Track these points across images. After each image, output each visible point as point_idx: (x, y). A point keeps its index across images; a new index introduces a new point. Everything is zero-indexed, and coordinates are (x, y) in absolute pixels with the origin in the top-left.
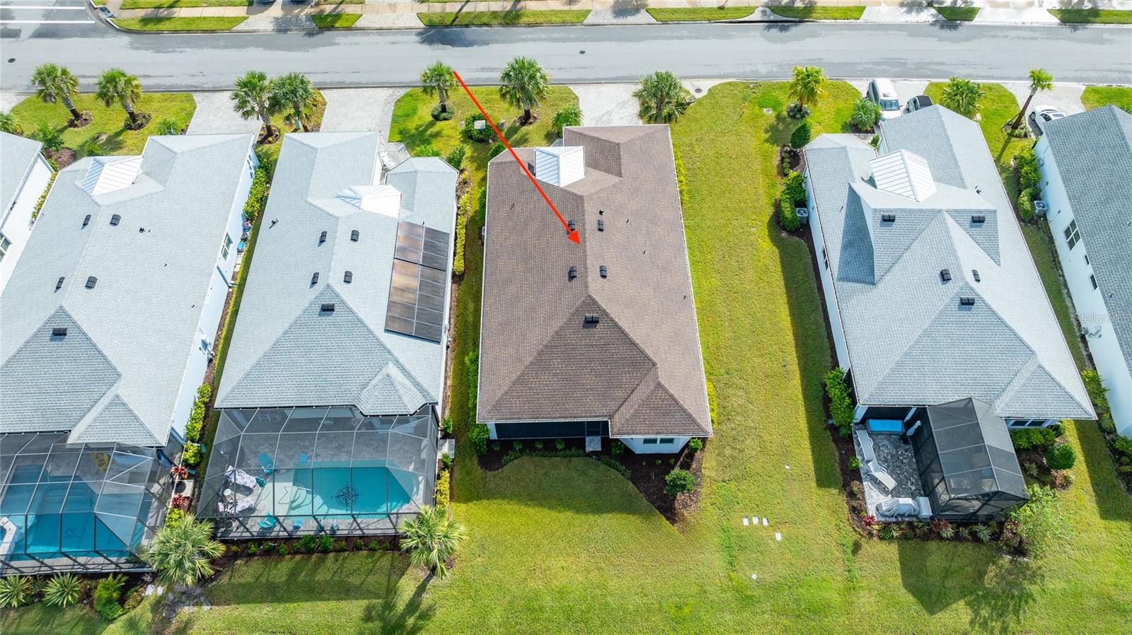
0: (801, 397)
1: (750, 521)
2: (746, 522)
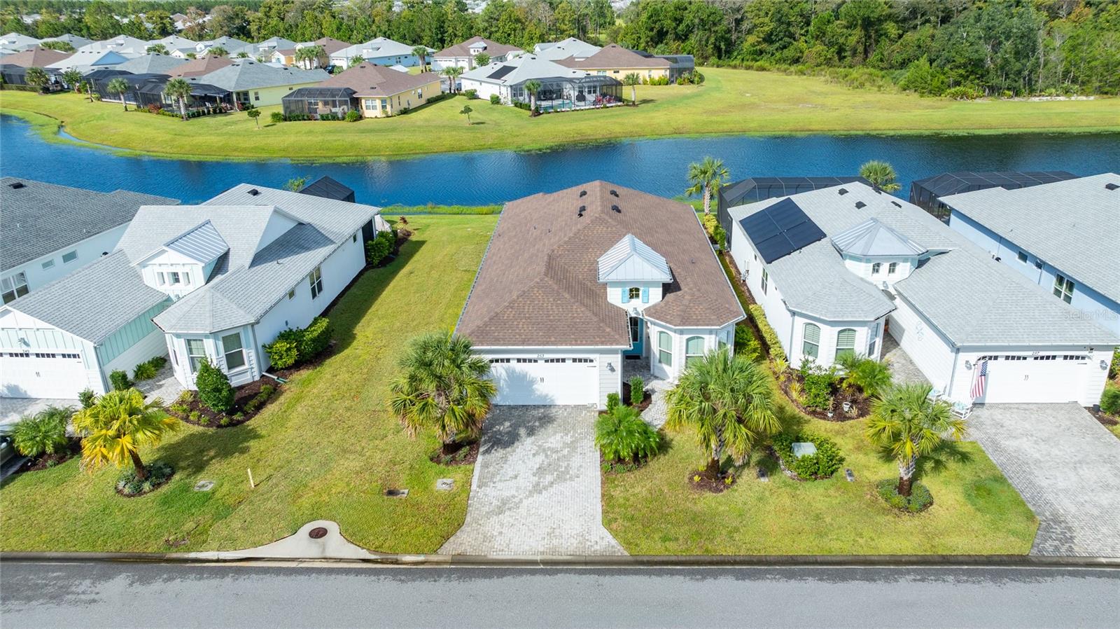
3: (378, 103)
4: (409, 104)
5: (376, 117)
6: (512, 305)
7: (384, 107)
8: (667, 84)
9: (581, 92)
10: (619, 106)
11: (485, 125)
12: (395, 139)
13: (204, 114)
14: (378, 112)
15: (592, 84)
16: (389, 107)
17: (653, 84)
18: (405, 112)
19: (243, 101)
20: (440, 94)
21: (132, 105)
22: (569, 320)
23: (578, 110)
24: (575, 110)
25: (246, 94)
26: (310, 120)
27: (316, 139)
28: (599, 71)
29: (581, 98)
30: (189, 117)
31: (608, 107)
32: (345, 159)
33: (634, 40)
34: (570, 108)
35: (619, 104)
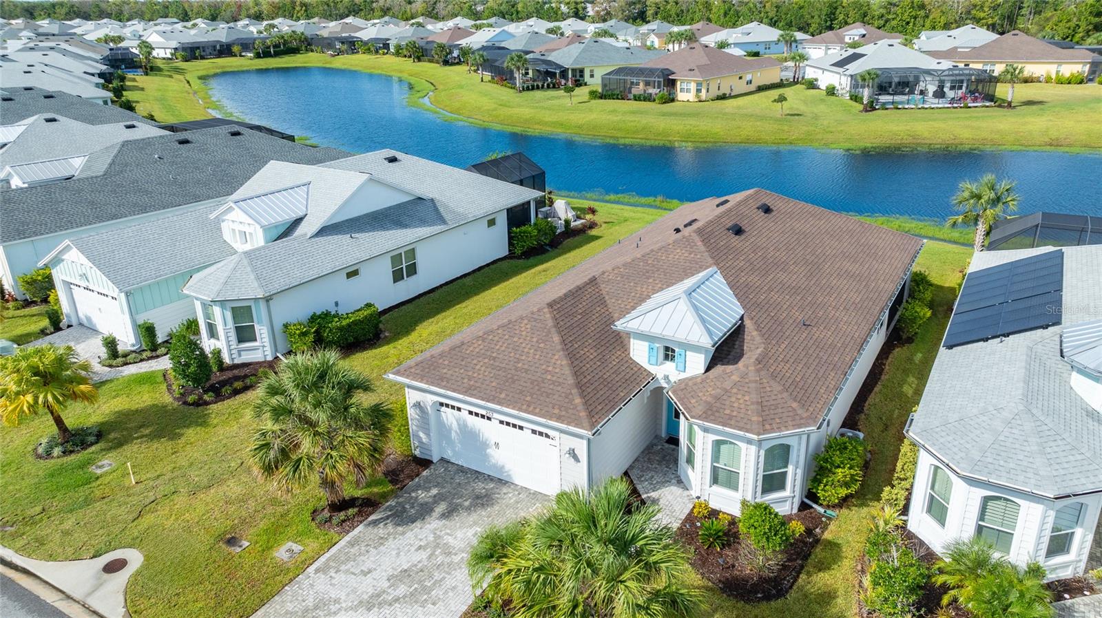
3: (693, 86)
4: (731, 90)
5: (688, 101)
6: (485, 336)
7: (699, 91)
8: (1081, 83)
9: (941, 87)
10: (987, 107)
11: (801, 117)
12: (691, 125)
13: (538, 88)
14: (691, 96)
15: (958, 78)
16: (704, 91)
17: (1060, 81)
18: (723, 97)
19: (578, 78)
20: (779, 81)
21: (487, 76)
22: (539, 374)
23: (926, 109)
24: (923, 108)
25: (582, 71)
26: (623, 99)
27: (615, 118)
28: (985, 64)
29: (940, 94)
30: (523, 90)
31: (970, 107)
32: (627, 141)
33: (1069, 28)
34: (917, 105)
35: (988, 104)
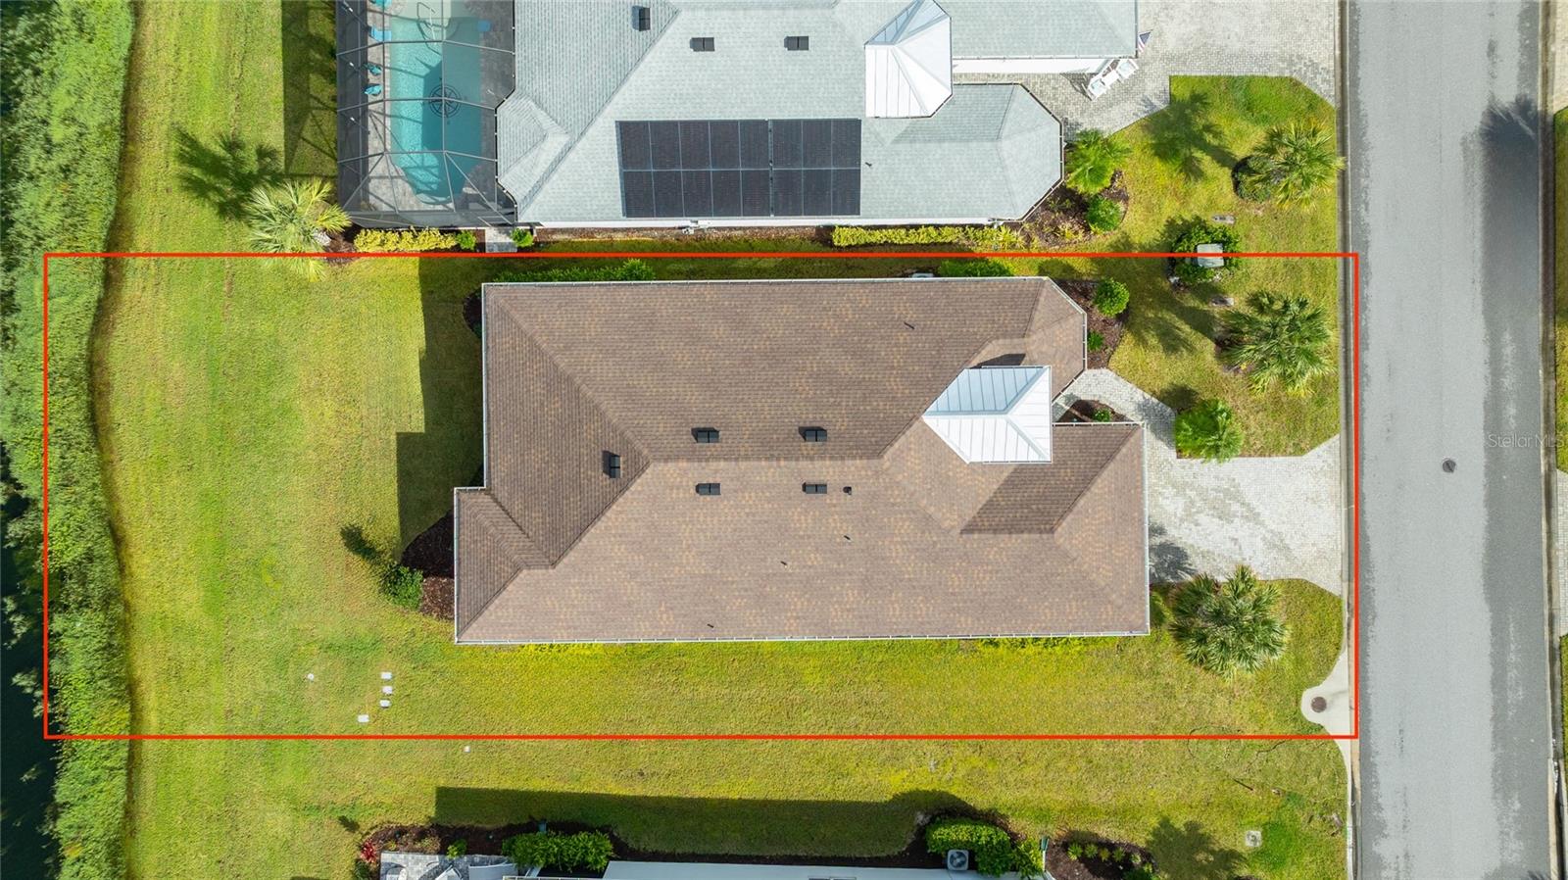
0: (586, 790)
1: (387, 682)
2: (386, 676)
22: (1113, 496)
